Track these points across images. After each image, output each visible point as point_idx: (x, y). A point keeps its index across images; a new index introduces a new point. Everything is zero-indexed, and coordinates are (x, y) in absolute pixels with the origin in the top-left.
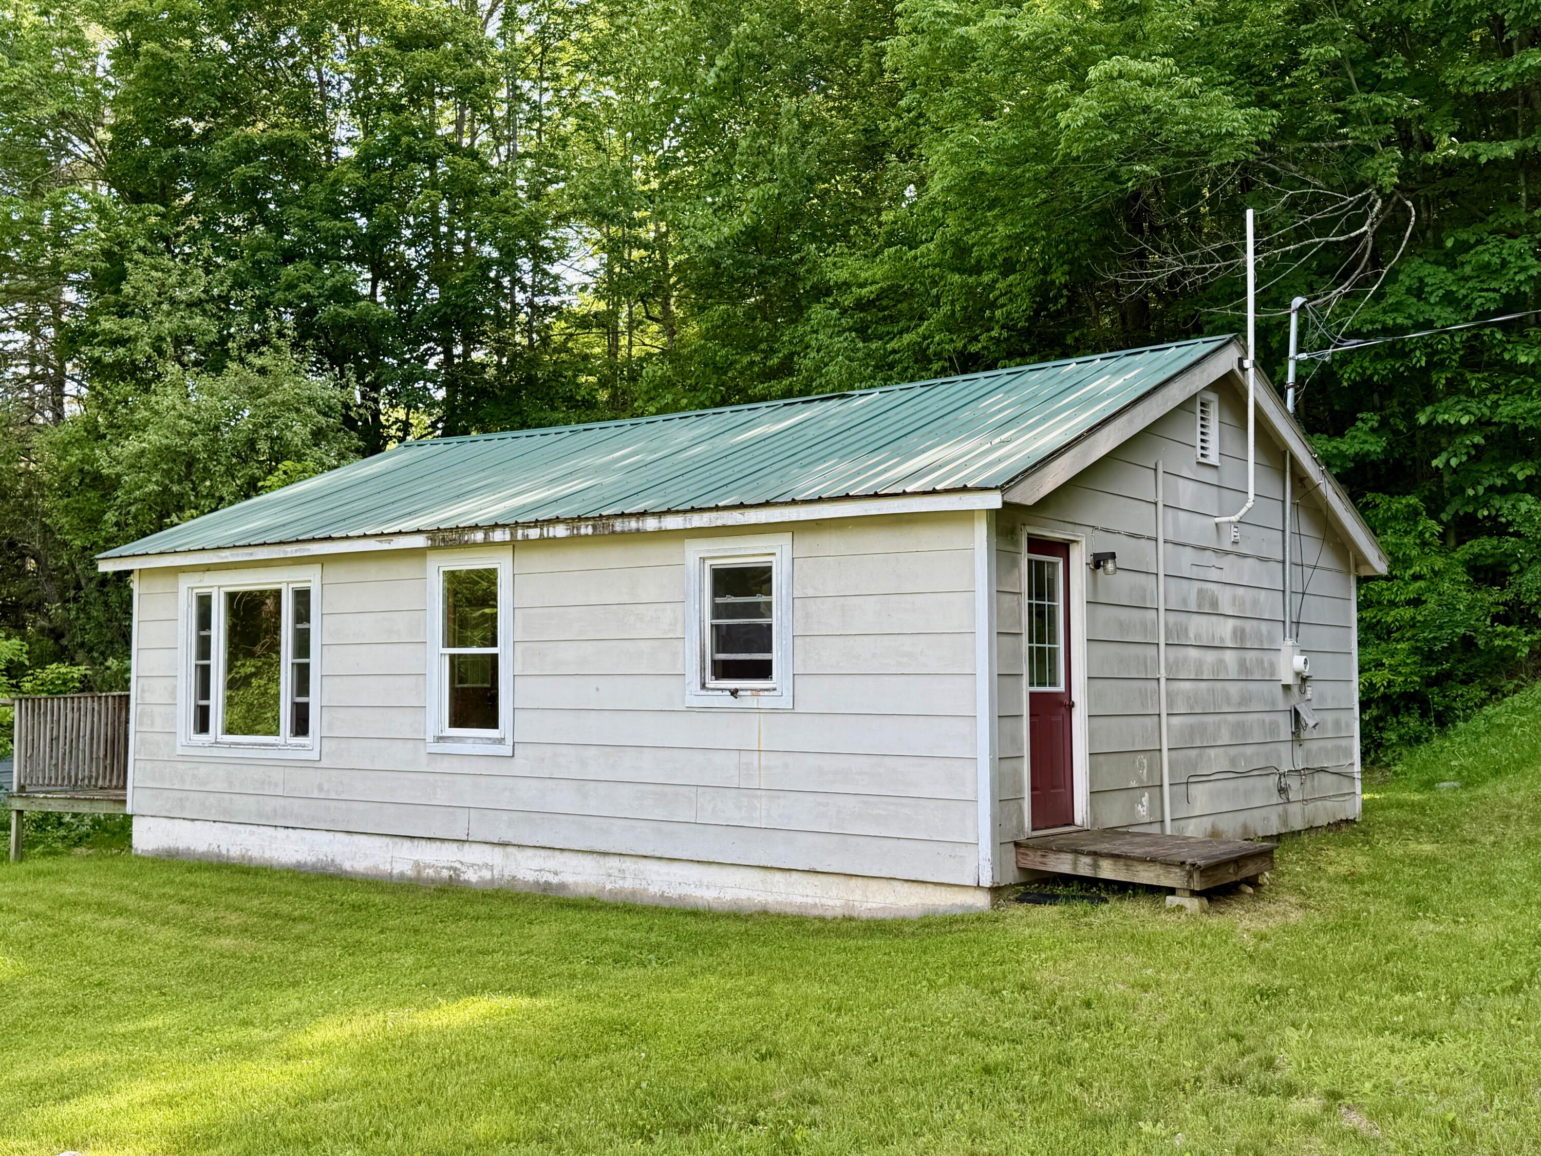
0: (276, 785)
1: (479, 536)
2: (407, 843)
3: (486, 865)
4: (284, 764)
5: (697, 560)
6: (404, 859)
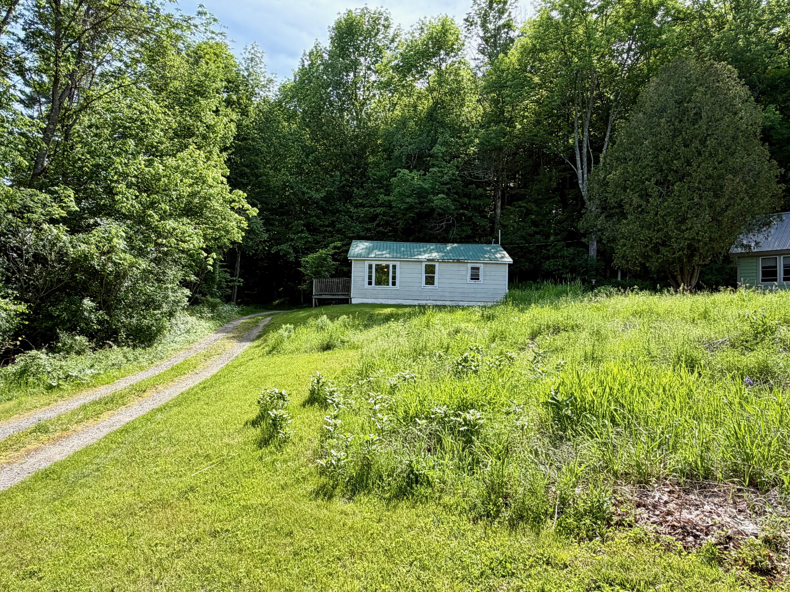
0: (389, 293)
1: (437, 260)
2: (416, 301)
3: (432, 303)
4: (391, 290)
5: (470, 266)
6: (416, 303)
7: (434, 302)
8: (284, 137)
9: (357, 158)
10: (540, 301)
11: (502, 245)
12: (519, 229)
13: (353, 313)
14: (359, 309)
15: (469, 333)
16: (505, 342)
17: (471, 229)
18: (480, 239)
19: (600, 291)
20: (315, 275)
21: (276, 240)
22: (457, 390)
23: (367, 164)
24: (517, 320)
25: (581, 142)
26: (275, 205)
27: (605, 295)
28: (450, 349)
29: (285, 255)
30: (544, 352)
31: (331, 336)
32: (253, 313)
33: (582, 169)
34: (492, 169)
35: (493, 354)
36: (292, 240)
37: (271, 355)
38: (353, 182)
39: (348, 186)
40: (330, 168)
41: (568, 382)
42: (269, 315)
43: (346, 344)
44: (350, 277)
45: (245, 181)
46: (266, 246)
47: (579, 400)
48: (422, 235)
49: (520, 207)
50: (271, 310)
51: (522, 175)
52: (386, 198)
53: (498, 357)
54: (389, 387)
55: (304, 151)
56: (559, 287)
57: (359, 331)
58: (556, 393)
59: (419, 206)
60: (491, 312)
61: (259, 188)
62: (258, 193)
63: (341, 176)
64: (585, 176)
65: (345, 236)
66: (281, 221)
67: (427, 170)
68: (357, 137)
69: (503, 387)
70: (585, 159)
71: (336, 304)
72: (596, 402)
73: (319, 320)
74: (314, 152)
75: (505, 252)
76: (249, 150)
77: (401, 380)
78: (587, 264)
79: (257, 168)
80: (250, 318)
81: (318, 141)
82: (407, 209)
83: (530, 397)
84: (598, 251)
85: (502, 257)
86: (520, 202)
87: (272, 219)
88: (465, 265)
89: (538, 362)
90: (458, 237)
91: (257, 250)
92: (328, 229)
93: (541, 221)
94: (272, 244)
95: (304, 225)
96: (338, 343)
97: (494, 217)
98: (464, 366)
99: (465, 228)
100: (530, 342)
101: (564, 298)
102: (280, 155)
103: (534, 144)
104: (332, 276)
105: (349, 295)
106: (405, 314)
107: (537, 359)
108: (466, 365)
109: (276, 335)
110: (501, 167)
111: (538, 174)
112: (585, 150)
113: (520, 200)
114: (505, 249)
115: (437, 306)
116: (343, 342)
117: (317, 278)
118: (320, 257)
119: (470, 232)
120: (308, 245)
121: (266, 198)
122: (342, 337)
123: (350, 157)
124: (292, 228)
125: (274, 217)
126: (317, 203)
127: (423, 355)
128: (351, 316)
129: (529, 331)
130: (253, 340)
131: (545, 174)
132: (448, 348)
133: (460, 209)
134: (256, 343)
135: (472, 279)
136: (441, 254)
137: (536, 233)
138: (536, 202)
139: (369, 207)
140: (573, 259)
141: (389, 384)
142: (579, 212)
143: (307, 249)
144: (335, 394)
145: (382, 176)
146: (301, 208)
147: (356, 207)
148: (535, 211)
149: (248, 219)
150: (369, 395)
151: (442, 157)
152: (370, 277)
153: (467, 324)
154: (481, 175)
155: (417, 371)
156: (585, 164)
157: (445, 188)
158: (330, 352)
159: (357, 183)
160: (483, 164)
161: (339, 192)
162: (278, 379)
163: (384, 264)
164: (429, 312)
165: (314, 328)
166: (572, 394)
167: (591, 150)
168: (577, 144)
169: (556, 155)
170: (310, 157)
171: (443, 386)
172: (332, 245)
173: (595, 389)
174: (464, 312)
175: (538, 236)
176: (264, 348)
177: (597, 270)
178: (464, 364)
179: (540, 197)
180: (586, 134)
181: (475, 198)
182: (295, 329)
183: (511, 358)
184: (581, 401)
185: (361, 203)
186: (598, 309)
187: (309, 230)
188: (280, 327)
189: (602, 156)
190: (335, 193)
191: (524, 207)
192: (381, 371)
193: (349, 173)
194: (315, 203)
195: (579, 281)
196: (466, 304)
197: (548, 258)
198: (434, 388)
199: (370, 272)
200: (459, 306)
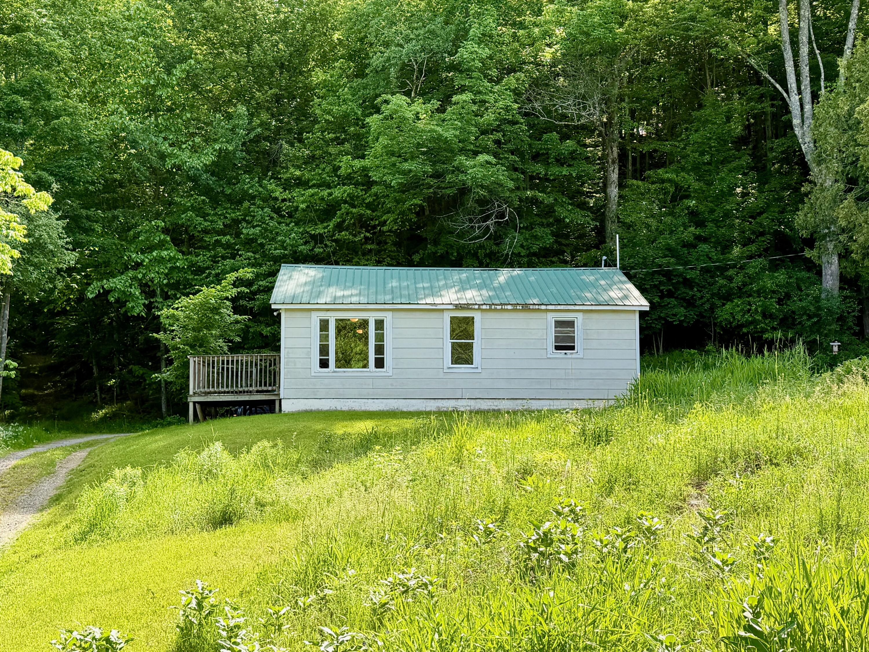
0: (369, 385)
1: (477, 307)
2: (433, 401)
3: (468, 406)
4: (373, 378)
5: (551, 318)
6: (432, 406)
7: (472, 403)
8: (112, 25)
9: (286, 74)
10: (714, 395)
11: (622, 268)
12: (661, 233)
13: (284, 435)
14: (301, 425)
15: (555, 475)
16: (635, 494)
17: (553, 234)
18: (573, 257)
19: (849, 371)
20: (192, 347)
21: (96, 266)
22: (528, 614)
23: (308, 88)
24: (661, 442)
25: (794, 33)
26: (93, 183)
27: (860, 380)
28: (511, 514)
29: (121, 303)
30: (727, 517)
31: (233, 491)
32: (40, 440)
33: (800, 92)
34: (597, 97)
35: (609, 522)
36: (138, 265)
37: (85, 545)
38: (278, 129)
39: (266, 139)
40: (225, 97)
41: (781, 587)
42: (80, 447)
43: (268, 508)
44: (278, 349)
45: (19, 127)
46: (74, 280)
47: (808, 628)
48: (440, 250)
49: (663, 181)
50: (88, 431)
51: (665, 109)
52: (358, 164)
53: (619, 531)
54: (368, 612)
55: (161, 58)
56: (757, 362)
57: (298, 478)
58: (757, 615)
59: (432, 181)
60: (602, 423)
61: (55, 142)
62: (53, 156)
63: (252, 115)
64: (808, 107)
65: (264, 255)
66: (108, 223)
67: (446, 101)
68: (285, 24)
69: (635, 602)
70: (805, 70)
71: (244, 413)
72: (847, 634)
73: (205, 454)
74: (184, 59)
75: (630, 286)
76: (28, 54)
77: (397, 593)
78: (819, 308)
79: (49, 98)
80: (35, 455)
81: (193, 34)
82: (404, 189)
83: (696, 626)
84: (843, 279)
85: (626, 297)
86: (660, 171)
87: (88, 218)
88: (543, 315)
89: (712, 539)
90: (523, 252)
91: (52, 291)
92: (224, 239)
93: (712, 211)
94: (86, 276)
95: (166, 231)
96: (249, 508)
97: (604, 206)
98: (542, 554)
99: (538, 231)
100: (694, 492)
101: (768, 389)
102: (103, 66)
103: (689, 38)
104: (235, 348)
105: (275, 392)
106: (405, 433)
107: (709, 535)
108: (550, 550)
109: (98, 494)
110: (616, 91)
111: (701, 106)
112: (804, 50)
113: (661, 164)
114: (630, 278)
115: (479, 412)
116: (261, 505)
117: (197, 354)
118: (203, 305)
119: (550, 240)
120: (176, 276)
121: (70, 168)
122: (259, 494)
123: (272, 73)
124: (137, 236)
125: (91, 212)
126: (194, 179)
127: (450, 532)
128: (279, 442)
129: (690, 467)
130: (42, 509)
131: (715, 106)
132: (505, 512)
133: (525, 189)
134: (46, 516)
135: (557, 348)
136: (484, 292)
137: (699, 239)
138: (696, 168)
139: (318, 186)
140: (788, 296)
141: (368, 604)
142: (796, 190)
143: (176, 286)
144: (242, 632)
145: (346, 116)
146: (157, 192)
147: (287, 186)
148: (695, 191)
149: (27, 217)
150: (321, 632)
151: (480, 70)
152: (324, 350)
153: (548, 454)
154: (572, 111)
155: (434, 568)
156: (806, 81)
157: (489, 141)
158: (228, 529)
159: (290, 131)
160: (575, 87)
161: (248, 152)
162: (101, 602)
163: (355, 317)
164: (461, 428)
165: (192, 475)
166: (794, 616)
167: (817, 52)
168: (786, 37)
169: (740, 63)
170: (177, 72)
171: (495, 604)
172: (232, 277)
173: (845, 601)
174: (542, 426)
175: (704, 247)
176: (68, 527)
177: (841, 319)
178: (542, 549)
179: (707, 158)
180: (806, 13)
181: (560, 162)
182: (144, 476)
183: (650, 532)
184: (814, 633)
185: (299, 178)
186: (847, 412)
187: (177, 242)
188: (108, 475)
189: (842, 62)
190: (239, 154)
191: (670, 181)
192: (351, 572)
193: (268, 109)
194: (190, 179)
195: (800, 348)
196: (545, 405)
197: (728, 297)
198: (475, 611)
199: (324, 338)
200: (530, 412)
